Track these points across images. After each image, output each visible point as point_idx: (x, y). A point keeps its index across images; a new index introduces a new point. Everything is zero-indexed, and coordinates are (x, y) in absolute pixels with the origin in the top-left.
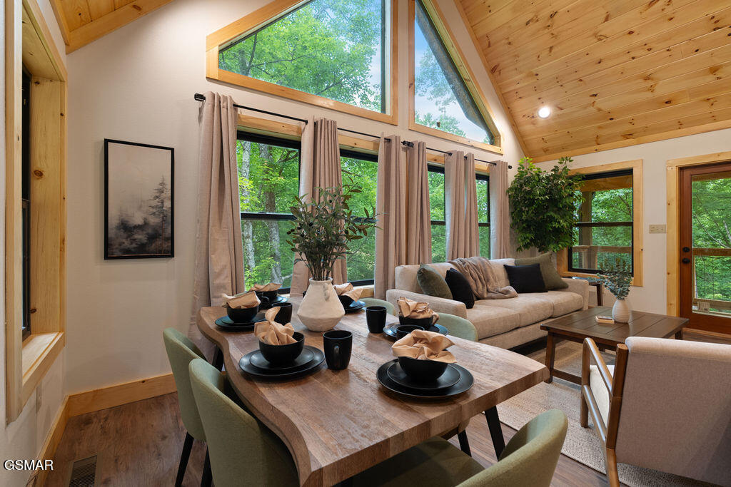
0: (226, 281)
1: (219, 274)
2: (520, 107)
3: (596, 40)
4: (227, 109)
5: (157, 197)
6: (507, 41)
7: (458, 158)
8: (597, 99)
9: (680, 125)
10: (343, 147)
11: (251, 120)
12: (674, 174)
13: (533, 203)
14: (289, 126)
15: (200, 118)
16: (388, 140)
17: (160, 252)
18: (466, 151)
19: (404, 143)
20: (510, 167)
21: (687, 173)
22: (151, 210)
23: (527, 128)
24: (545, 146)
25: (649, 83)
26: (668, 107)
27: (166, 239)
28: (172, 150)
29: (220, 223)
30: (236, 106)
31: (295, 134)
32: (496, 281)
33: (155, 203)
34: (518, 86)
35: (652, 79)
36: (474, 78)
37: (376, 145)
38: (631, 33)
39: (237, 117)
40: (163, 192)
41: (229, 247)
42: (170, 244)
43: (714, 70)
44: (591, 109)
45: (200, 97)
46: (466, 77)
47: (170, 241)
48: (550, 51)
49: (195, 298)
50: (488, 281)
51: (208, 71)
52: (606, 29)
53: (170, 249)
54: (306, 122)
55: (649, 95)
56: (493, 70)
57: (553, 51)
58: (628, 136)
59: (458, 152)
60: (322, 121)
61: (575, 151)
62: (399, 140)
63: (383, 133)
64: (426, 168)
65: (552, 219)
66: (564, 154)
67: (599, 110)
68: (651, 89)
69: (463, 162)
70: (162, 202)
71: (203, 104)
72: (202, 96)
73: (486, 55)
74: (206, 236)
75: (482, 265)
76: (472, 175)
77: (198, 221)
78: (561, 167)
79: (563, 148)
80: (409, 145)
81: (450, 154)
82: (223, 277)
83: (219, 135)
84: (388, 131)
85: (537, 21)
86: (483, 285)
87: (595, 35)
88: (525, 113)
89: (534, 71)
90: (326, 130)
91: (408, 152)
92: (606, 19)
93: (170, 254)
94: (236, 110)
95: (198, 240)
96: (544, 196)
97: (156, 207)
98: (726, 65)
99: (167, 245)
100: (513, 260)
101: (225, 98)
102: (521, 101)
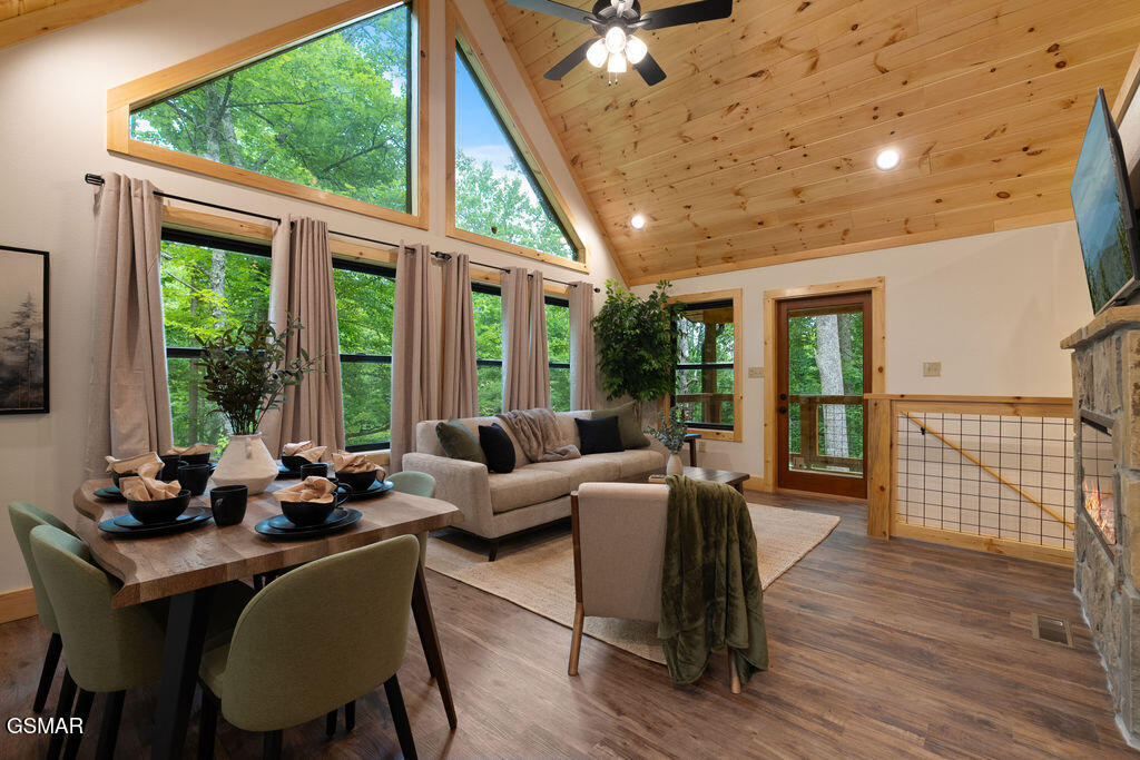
0: (140, 446)
1: (128, 437)
2: (612, 211)
3: (681, 142)
4: (142, 198)
5: (18, 324)
6: (585, 128)
7: (518, 278)
8: (693, 213)
9: (776, 250)
10: (337, 257)
11: (186, 216)
12: (771, 307)
13: (623, 339)
14: (252, 226)
15: (96, 210)
16: (411, 251)
17: (23, 405)
18: (531, 267)
19: (437, 254)
20: (597, 290)
21: (784, 307)
22: (8, 343)
23: (621, 240)
24: (645, 264)
25: (739, 199)
26: (762, 229)
27: (35, 386)
28: (46, 255)
29: (131, 364)
30: (158, 194)
31: (261, 237)
32: (558, 439)
33: (15, 332)
34: (605, 185)
35: (742, 195)
36: (545, 169)
37: (394, 256)
38: (715, 138)
39: (161, 210)
40: (28, 317)
41: (146, 396)
42: (42, 394)
43: (797, 192)
44: (687, 223)
45: (96, 180)
46: (536, 169)
47: (42, 389)
48: (636, 146)
49: (86, 471)
50: (546, 438)
51: (110, 141)
52: (691, 129)
53: (41, 400)
54: (279, 221)
55: (740, 213)
56: (574, 162)
57: (638, 147)
58: (728, 259)
59: (518, 270)
60: (303, 220)
61: (677, 273)
62: (428, 249)
63: (402, 241)
64: (468, 287)
65: (642, 360)
66: (664, 276)
67: (696, 225)
68: (742, 206)
69: (526, 282)
70: (28, 332)
71: (101, 190)
72: (99, 178)
73: (562, 141)
74: (105, 382)
75: (542, 418)
76: (538, 299)
77: (92, 359)
78: (659, 292)
79: (663, 269)
80: (444, 258)
81: (508, 271)
82: (135, 440)
83: (129, 237)
84: (412, 238)
85: (617, 108)
86: (539, 443)
87: (680, 135)
88: (617, 220)
89: (622, 168)
90: (310, 235)
91: (445, 266)
92: (689, 120)
93: (43, 407)
94: (160, 201)
95: (92, 387)
96: (634, 329)
97: (17, 338)
98: (807, 188)
99: (37, 395)
100: (589, 412)
101: (139, 183)
102: (610, 204)
